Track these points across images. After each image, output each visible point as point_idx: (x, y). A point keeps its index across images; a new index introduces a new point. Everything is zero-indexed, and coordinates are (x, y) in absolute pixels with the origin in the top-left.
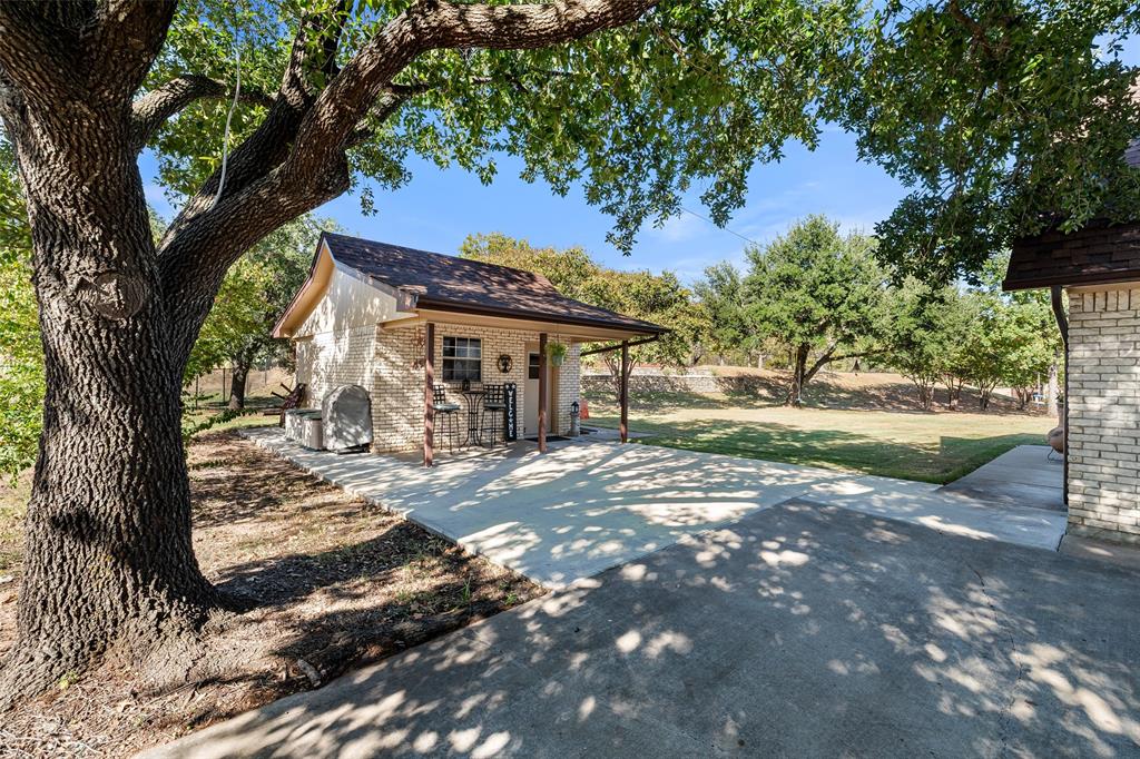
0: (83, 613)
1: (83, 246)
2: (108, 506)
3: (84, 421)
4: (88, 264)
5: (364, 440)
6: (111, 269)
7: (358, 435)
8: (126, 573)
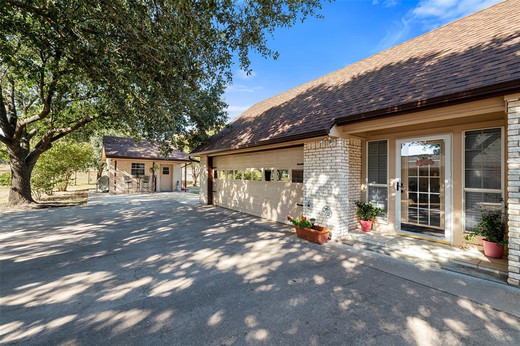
0: (15, 199)
1: (14, 158)
2: (18, 187)
3: (15, 177)
4: (15, 160)
5: (107, 189)
6: (18, 161)
7: (105, 188)
8: (20, 195)
